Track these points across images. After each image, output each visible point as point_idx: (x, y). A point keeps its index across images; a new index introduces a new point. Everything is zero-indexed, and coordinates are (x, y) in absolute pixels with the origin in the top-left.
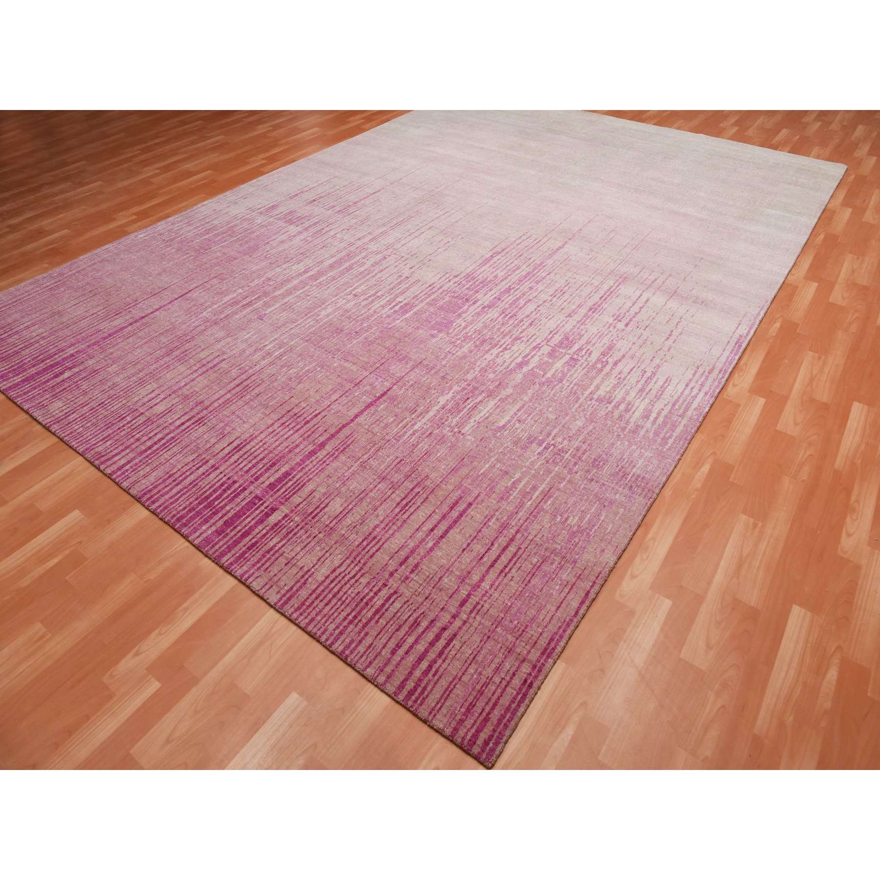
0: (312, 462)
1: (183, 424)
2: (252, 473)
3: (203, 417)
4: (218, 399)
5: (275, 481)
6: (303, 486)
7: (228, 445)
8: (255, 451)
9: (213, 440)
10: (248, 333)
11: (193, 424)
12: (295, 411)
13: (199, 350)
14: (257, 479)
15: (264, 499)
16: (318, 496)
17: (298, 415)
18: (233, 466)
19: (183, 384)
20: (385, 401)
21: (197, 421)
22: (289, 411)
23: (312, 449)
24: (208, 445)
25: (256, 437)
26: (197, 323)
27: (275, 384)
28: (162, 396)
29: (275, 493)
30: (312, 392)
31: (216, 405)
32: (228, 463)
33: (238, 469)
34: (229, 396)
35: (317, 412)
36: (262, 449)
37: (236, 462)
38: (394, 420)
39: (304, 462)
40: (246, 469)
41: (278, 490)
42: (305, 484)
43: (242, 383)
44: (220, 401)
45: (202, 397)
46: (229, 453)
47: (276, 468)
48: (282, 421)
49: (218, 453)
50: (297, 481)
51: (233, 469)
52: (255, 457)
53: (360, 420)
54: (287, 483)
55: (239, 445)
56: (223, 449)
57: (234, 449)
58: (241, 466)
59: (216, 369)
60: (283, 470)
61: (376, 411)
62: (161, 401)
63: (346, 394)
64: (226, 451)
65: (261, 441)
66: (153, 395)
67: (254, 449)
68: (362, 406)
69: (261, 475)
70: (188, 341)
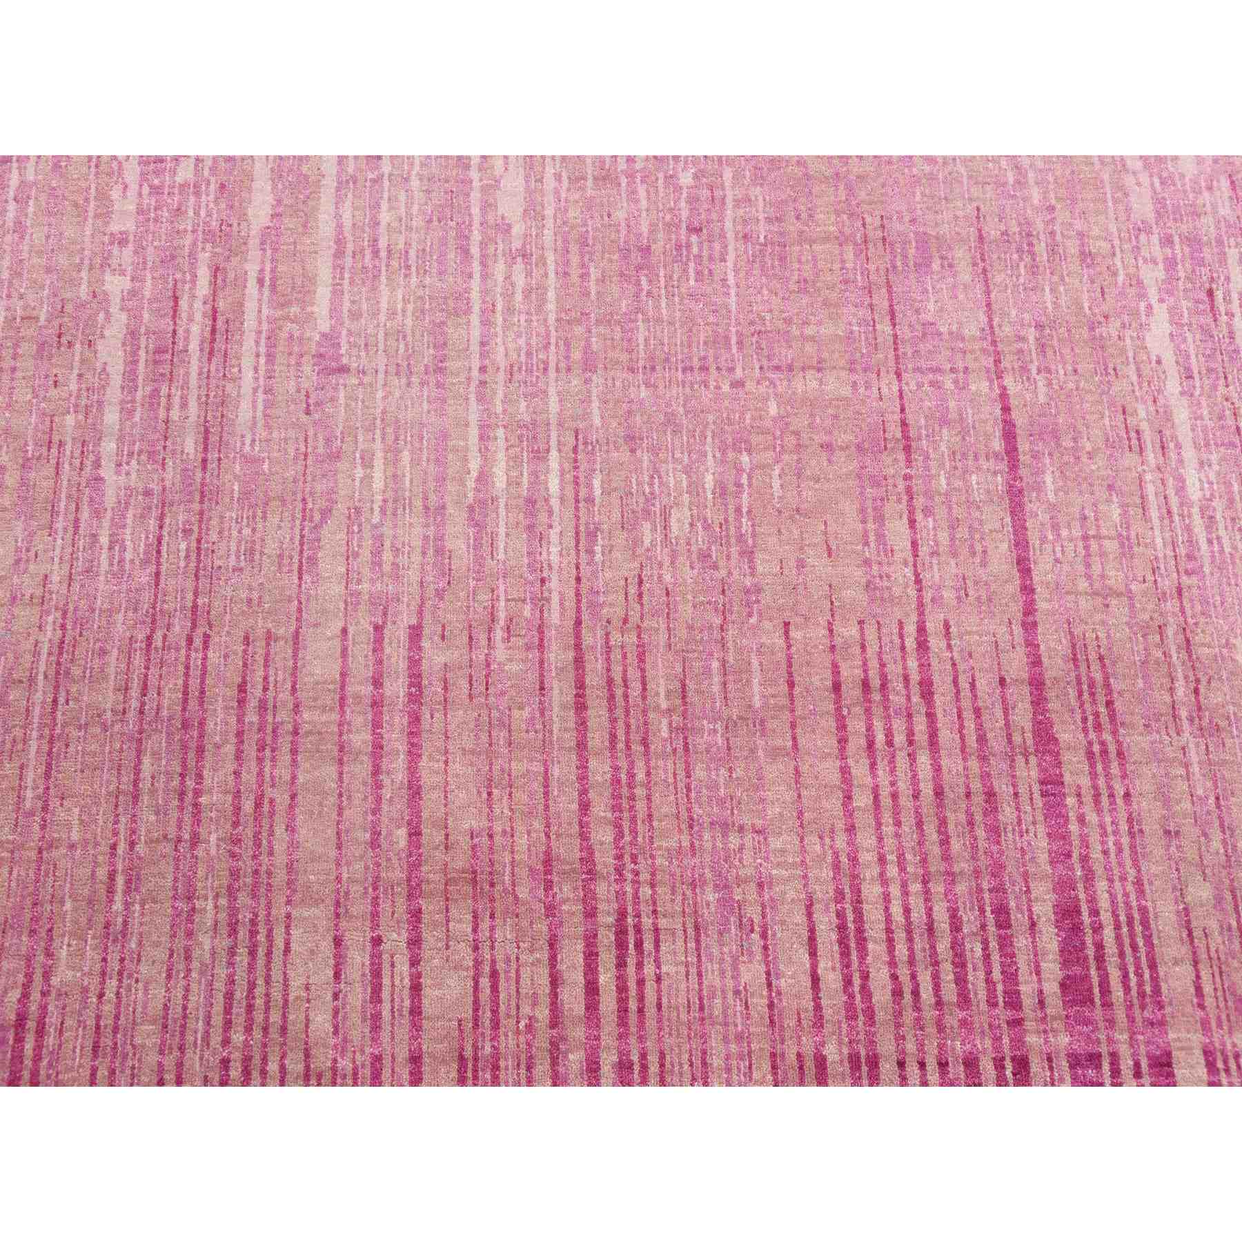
0: (1082, 820)
1: (592, 989)
2: (982, 994)
3: (622, 914)
4: (585, 807)
5: (1065, 964)
6: (1145, 924)
7: (813, 954)
8: (907, 911)
9: (752, 973)
10: (367, 462)
11: (621, 964)
12: (850, 672)
13: (282, 651)
14: (1014, 1001)
15: (1104, 1049)
16: (1213, 925)
17: (875, 682)
18: (909, 1016)
19: (401, 834)
20: (1036, 456)
21: (621, 945)
22: (837, 687)
23: (1034, 773)
24: (759, 1003)
25: (854, 859)
26: (135, 544)
27: (685, 611)
28: (396, 940)
29: (1107, 1005)
30: (816, 561)
31: (603, 836)
32: (880, 1016)
33: (929, 1014)
34: (600, 769)
35: (911, 629)
36: (915, 887)
37: (897, 993)
38: (1124, 506)
39: (1065, 837)
40: (950, 992)
41: (1105, 990)
42: (1143, 911)
43: (580, 685)
44: (600, 808)
45: (522, 841)
46: (848, 982)
47: (1019, 919)
48: (856, 743)
49: (818, 1007)
50: (1115, 915)
51: (919, 1024)
52: (931, 929)
53: (1042, 571)
54: (1099, 946)
55: (842, 928)
56: (815, 980)
57: (845, 953)
58: (927, 994)
59: (433, 689)
60: (1044, 910)
61: (1053, 507)
62: (414, 962)
63: (919, 502)
64: (831, 979)
65: (882, 860)
66: (358, 959)
67: (896, 910)
68: (995, 518)
69: (1011, 977)
70: (198, 642)
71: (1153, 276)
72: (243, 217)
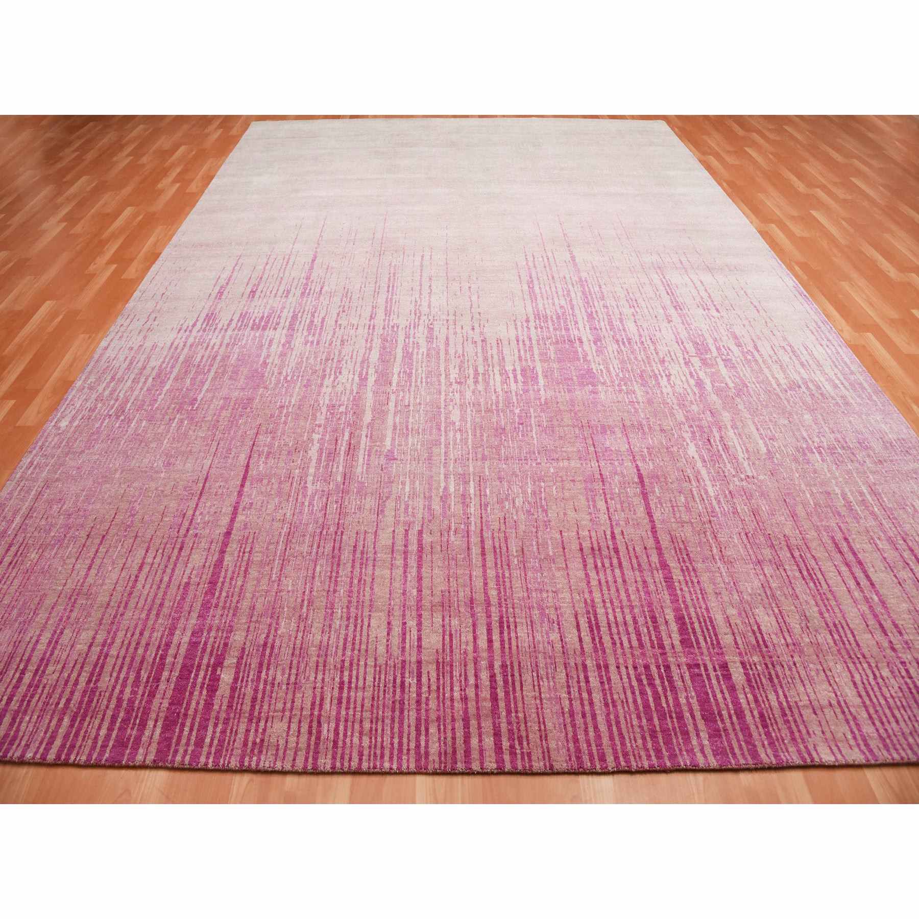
0: (681, 590)
1: (490, 641)
2: (649, 645)
3: (501, 617)
4: (486, 584)
5: (681, 634)
6: (711, 621)
7: (579, 630)
8: (615, 618)
9: (554, 636)
10: (403, 484)
11: (502, 633)
12: (586, 545)
13: (370, 537)
14: (661, 646)
15: (701, 662)
16: (739, 622)
17: (596, 548)
18: (619, 651)
19: (415, 592)
20: (651, 483)
21: (501, 627)
22: (581, 550)
23: (661, 576)
24: (558, 646)
25: (593, 601)
26: (318, 504)
27: (522, 527)
28: (412, 623)
29: (699, 648)
30: (571, 514)
31: (493, 593)
32: (608, 651)
33: (627, 650)
34: (491, 573)
35: (609, 533)
36: (618, 610)
37: (614, 644)
38: (686, 498)
39: (676, 595)
40: (635, 643)
41: (698, 643)
42: (710, 618)
43: (483, 548)
44: (492, 584)
45: (461, 594)
46: (593, 639)
47: (660, 620)
48: (590, 566)
49: (582, 648)
50: (698, 619)
51: (624, 654)
52: (625, 624)
53: (657, 516)
54: (693, 629)
55: (590, 622)
56: (581, 640)
57: (592, 630)
58: (626, 644)
59: (427, 548)
60: (670, 616)
61: (658, 498)
62: (419, 630)
63: (608, 496)
64: (587, 639)
65: (604, 601)
66: (397, 630)
67: (611, 617)
68: (638, 501)
69: (660, 639)
70: (339, 533)
71: (687, 436)
72: (361, 420)
